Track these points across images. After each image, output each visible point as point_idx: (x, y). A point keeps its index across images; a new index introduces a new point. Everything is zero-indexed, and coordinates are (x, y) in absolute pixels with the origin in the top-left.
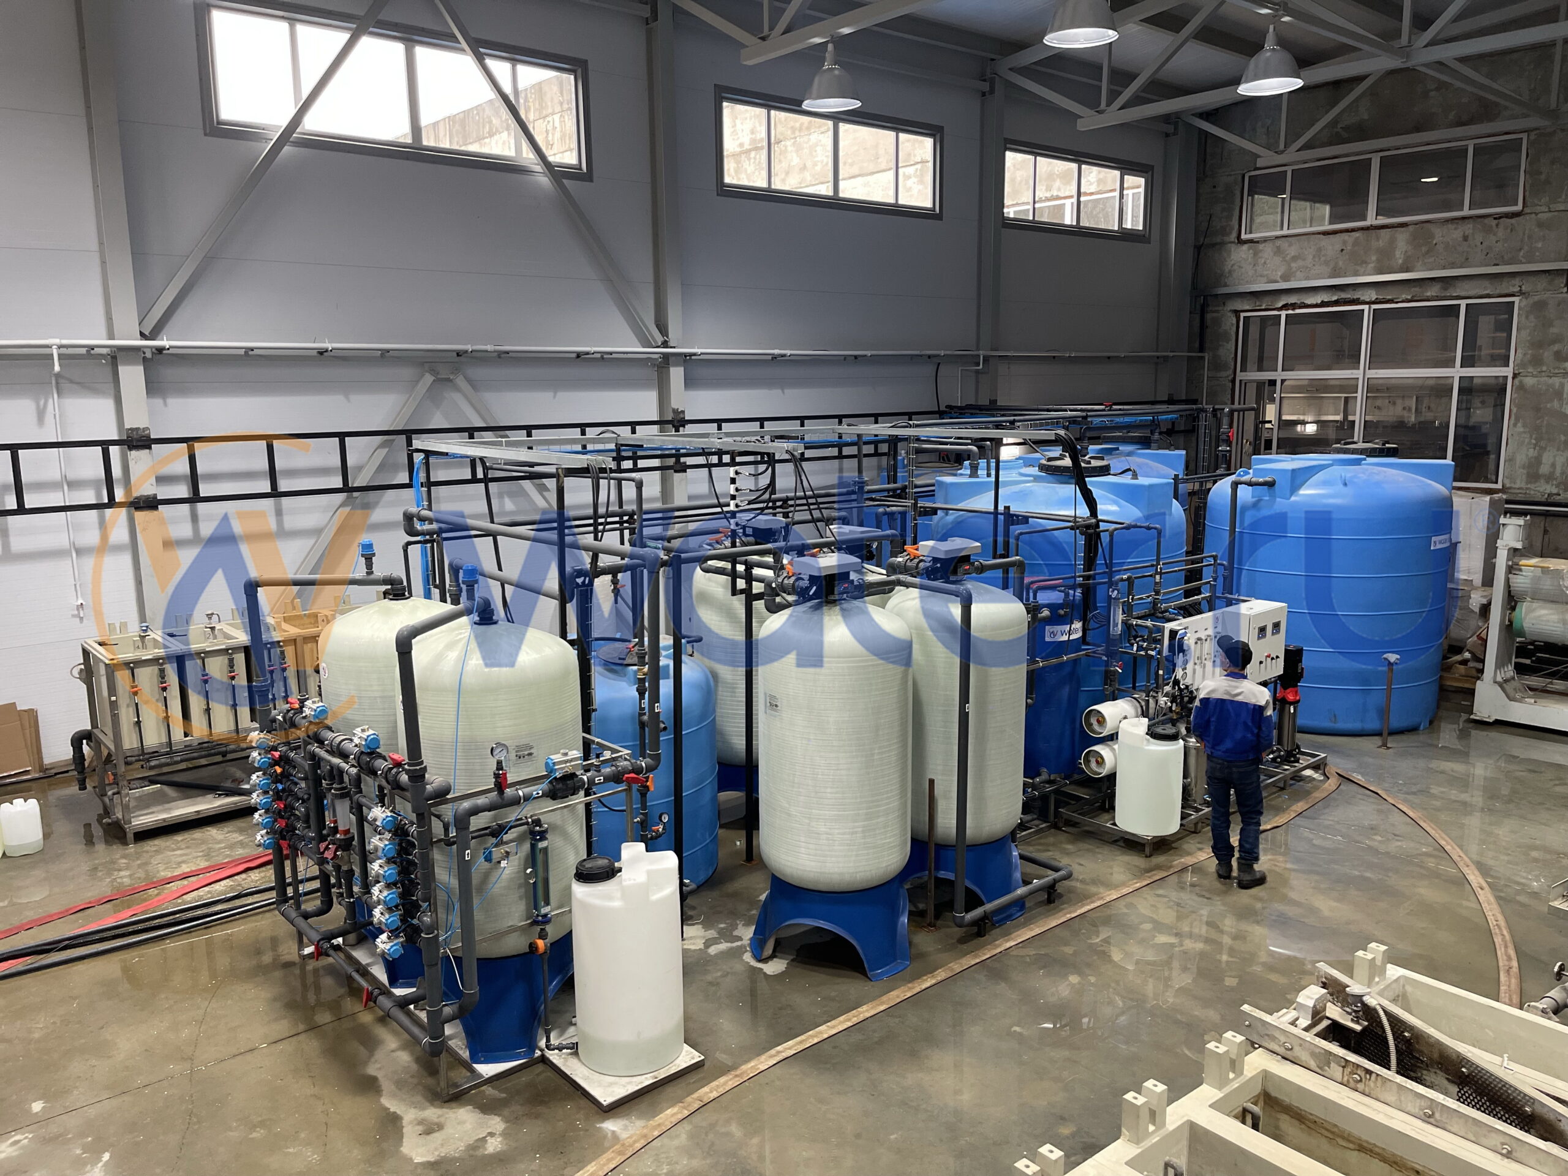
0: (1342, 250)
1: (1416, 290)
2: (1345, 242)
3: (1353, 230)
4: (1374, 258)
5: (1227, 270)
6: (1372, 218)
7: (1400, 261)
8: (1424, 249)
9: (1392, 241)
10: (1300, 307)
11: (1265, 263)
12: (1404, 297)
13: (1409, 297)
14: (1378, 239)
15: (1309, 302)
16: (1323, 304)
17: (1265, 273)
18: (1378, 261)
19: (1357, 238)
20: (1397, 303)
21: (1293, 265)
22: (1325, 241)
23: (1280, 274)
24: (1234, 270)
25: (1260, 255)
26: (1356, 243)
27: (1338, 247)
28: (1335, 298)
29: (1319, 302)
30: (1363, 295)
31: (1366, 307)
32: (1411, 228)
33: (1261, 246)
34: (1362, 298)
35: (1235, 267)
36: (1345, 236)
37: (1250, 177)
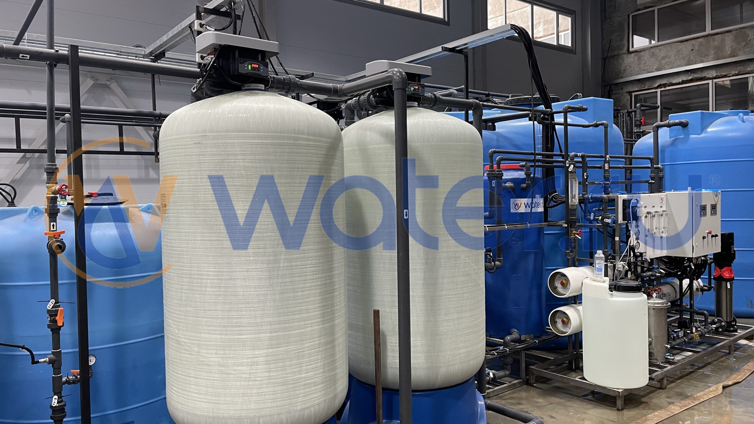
0: (692, 50)
1: (740, 68)
2: (693, 45)
3: (698, 38)
4: (712, 52)
5: (622, 70)
6: (709, 30)
7: (729, 52)
8: (743, 44)
9: (723, 41)
10: (669, 86)
11: (645, 63)
12: (733, 73)
13: (737, 72)
14: (714, 41)
15: (674, 81)
16: (683, 82)
17: (646, 68)
18: (715, 53)
19: (701, 42)
20: (729, 77)
21: (663, 62)
22: (681, 46)
23: (655, 68)
24: (627, 69)
25: (642, 58)
26: (701, 44)
27: (690, 48)
28: (690, 78)
29: (681, 81)
30: (707, 74)
31: (710, 82)
32: (734, 33)
33: (642, 54)
34: (707, 76)
35: (627, 67)
36: (694, 42)
37: (632, 16)
